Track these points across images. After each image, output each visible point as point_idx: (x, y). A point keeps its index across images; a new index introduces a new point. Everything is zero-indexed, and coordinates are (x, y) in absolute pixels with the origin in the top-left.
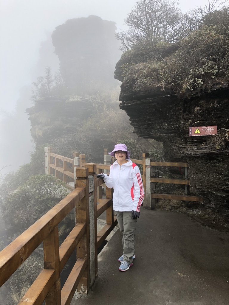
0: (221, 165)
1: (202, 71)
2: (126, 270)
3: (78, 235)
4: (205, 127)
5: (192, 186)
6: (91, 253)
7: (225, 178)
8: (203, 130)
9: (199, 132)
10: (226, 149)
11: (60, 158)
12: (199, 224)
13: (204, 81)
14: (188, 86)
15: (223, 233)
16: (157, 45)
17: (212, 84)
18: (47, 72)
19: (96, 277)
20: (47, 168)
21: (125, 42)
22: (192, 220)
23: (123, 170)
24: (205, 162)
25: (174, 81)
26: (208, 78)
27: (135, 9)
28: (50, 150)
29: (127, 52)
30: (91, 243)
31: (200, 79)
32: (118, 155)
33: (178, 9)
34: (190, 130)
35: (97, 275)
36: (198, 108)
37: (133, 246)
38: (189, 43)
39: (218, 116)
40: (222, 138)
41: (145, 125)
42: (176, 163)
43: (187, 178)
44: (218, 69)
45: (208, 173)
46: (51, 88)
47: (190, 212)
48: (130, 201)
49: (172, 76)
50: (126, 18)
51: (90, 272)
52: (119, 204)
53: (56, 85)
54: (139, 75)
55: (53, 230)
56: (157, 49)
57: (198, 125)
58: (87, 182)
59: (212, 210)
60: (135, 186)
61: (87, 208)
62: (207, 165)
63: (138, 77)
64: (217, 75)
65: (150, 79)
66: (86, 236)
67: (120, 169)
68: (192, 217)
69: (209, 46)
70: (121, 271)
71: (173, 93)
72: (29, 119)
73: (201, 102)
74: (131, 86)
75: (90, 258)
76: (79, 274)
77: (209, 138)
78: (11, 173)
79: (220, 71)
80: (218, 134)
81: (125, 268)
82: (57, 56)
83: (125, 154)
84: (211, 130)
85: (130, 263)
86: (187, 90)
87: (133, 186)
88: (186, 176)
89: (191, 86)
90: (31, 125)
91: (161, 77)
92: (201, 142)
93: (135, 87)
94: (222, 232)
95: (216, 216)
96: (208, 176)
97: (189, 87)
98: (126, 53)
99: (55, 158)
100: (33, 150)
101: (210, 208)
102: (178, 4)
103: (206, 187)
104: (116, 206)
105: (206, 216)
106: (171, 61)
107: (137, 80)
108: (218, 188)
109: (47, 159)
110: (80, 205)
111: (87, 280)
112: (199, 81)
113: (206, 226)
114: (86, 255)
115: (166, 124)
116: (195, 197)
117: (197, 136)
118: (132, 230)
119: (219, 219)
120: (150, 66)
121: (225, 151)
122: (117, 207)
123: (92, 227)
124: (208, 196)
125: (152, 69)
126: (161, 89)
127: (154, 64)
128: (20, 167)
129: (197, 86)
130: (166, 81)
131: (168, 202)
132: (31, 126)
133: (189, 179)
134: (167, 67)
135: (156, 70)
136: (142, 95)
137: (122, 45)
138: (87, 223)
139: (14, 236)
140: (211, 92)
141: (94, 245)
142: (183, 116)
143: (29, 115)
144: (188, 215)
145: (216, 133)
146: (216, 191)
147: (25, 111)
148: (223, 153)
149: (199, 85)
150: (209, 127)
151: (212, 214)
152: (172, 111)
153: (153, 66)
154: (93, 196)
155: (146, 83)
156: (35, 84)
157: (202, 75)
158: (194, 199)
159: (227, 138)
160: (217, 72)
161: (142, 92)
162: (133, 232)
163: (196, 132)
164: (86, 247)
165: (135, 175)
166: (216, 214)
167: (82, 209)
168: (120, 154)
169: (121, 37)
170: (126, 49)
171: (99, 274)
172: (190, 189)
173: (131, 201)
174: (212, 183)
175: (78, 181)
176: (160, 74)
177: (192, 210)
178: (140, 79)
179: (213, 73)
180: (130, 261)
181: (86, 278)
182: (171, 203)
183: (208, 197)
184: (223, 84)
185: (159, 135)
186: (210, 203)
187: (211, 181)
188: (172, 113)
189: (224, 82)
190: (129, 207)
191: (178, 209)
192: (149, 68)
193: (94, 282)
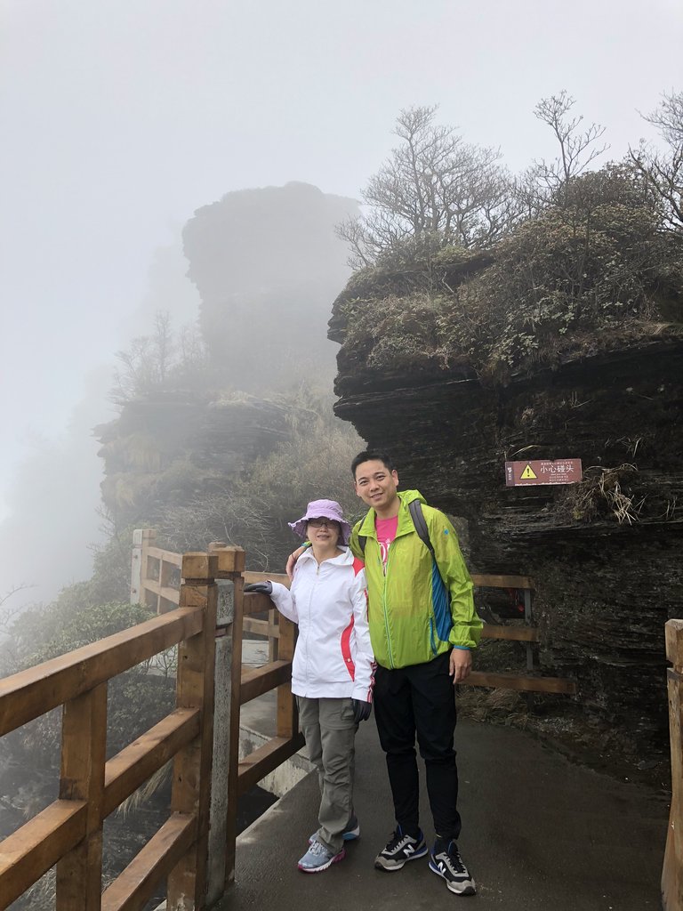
0: (608, 576)
1: (536, 315)
2: (317, 869)
3: (173, 734)
4: (548, 463)
5: (543, 646)
6: (213, 802)
7: (622, 615)
8: (543, 470)
9: (532, 476)
10: (599, 518)
11: (172, 561)
12: (564, 758)
13: (541, 341)
14: (503, 353)
15: (628, 784)
16: (439, 253)
17: (560, 348)
18: (161, 325)
19: (228, 883)
20: (135, 592)
21: (361, 245)
22: (543, 747)
23: (324, 578)
24: (568, 569)
25: (474, 344)
26: (550, 334)
27: (388, 165)
28: (150, 538)
29: (363, 271)
30: (214, 770)
31: (530, 337)
32: (318, 531)
33: (501, 168)
34: (510, 469)
35: (231, 877)
36: (529, 412)
37: (346, 801)
38: (512, 249)
39: (582, 432)
40: (588, 490)
41: (409, 464)
42: (500, 577)
43: (532, 620)
44: (578, 312)
45: (580, 603)
46: (168, 368)
47: (541, 726)
48: (339, 668)
49: (471, 331)
50: (365, 187)
51: (207, 859)
52: (307, 676)
53: (183, 360)
54: (384, 328)
55: (91, 690)
56: (439, 263)
57: (529, 456)
58: (213, 595)
59: (601, 718)
60: (358, 624)
61: (208, 667)
62: (577, 578)
63: (382, 333)
64: (573, 326)
65: (411, 338)
66: (200, 746)
67: (318, 574)
68: (545, 740)
69: (557, 254)
70: (302, 871)
71: (472, 375)
72: (99, 454)
73: (537, 396)
74: (363, 356)
75: (211, 817)
76: (169, 851)
77: (560, 491)
78: (34, 610)
79: (583, 316)
80: (583, 480)
81: (316, 864)
82: (195, 285)
83: (337, 530)
84: (565, 470)
85: (334, 852)
86: (501, 364)
87: (352, 624)
88: (529, 618)
89: (510, 355)
90: (104, 470)
91: (442, 332)
92: (541, 503)
93: (373, 358)
94: (628, 782)
95: (614, 736)
96: (580, 611)
97: (503, 357)
98: (359, 274)
99: (161, 562)
100: (104, 540)
101: (596, 710)
102: (499, 155)
103: (577, 643)
104: (301, 681)
105: (586, 737)
106: (472, 293)
107: (378, 339)
108: (607, 645)
109: (138, 566)
110: (189, 656)
111: (197, 882)
112: (528, 340)
113: (581, 763)
114: (197, 804)
115: (463, 462)
116: (555, 679)
117: (527, 484)
118: (341, 754)
119: (622, 747)
120: (414, 304)
121: (596, 524)
122: (302, 684)
123: (220, 727)
124: (588, 675)
125: (418, 313)
126: (440, 363)
127: (425, 300)
128: (60, 593)
129: (524, 354)
130: (455, 344)
131: (480, 698)
132: (104, 473)
133: (535, 625)
134: (459, 309)
135: (429, 316)
136: (391, 378)
137: (352, 255)
138: (204, 708)
139: (18, 793)
140: (557, 367)
141: (226, 781)
142: (500, 437)
143: (101, 441)
144: (535, 735)
145: (578, 478)
146: (601, 653)
147: (93, 432)
148: (591, 529)
149: (528, 350)
150: (558, 462)
151: (603, 731)
152: (474, 424)
153: (424, 305)
154: (230, 637)
155: (402, 349)
156: (124, 356)
157: (537, 325)
158: (552, 686)
159: (602, 489)
160: (573, 318)
161: (391, 370)
162: (345, 760)
163: (525, 476)
164: (198, 778)
165: (359, 595)
166: (612, 730)
167: (194, 668)
168: (323, 529)
169: (350, 232)
170: (364, 265)
171: (239, 874)
172: (541, 655)
173: (342, 667)
174: (592, 631)
175: (186, 588)
176: (439, 327)
177: (546, 720)
178: (386, 338)
179: (564, 322)
180: (334, 845)
181: (195, 875)
182: (490, 700)
183: (589, 678)
184: (587, 349)
185: (446, 491)
186: (593, 696)
187: (588, 625)
188: (476, 431)
189: (590, 343)
190: (336, 686)
191: (507, 717)
192: (410, 311)
193: (220, 895)
